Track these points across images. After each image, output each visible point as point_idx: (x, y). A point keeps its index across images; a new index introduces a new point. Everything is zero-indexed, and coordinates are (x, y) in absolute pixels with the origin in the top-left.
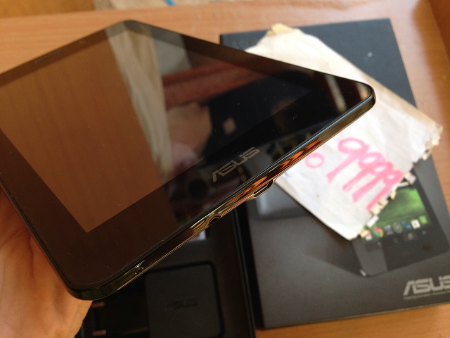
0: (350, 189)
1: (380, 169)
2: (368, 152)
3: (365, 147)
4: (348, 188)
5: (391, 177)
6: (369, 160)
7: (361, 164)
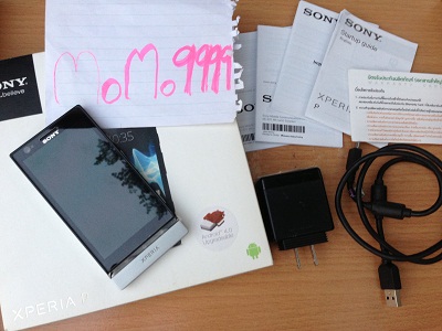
0: (207, 87)
1: (214, 56)
2: (197, 50)
3: (192, 49)
5: (225, 55)
6: (202, 57)
7: (199, 64)
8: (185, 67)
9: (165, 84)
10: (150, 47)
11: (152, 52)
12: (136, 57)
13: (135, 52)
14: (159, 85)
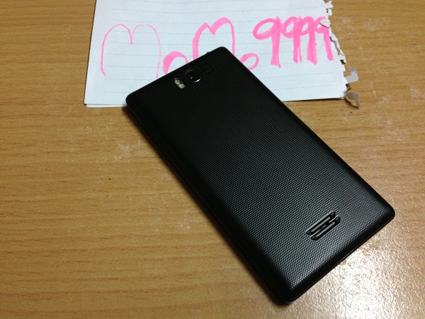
0: (301, 57)
1: (305, 27)
2: (282, 22)
3: (277, 22)
4: (298, 58)
5: (319, 26)
6: (290, 28)
7: (288, 35)
8: (270, 40)
9: (244, 57)
10: (223, 21)
12: (207, 31)
13: (205, 26)
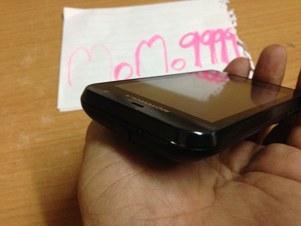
0: (217, 60)
1: (218, 36)
2: (200, 35)
3: (196, 35)
4: (215, 61)
5: (228, 35)
6: (206, 38)
7: (205, 44)
8: (192, 48)
9: (175, 62)
10: (156, 37)
11: (159, 41)
12: (145, 46)
13: (143, 42)
14: (170, 63)
